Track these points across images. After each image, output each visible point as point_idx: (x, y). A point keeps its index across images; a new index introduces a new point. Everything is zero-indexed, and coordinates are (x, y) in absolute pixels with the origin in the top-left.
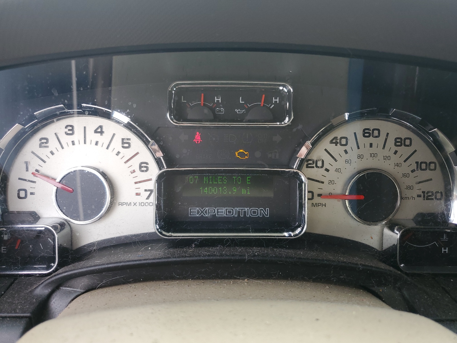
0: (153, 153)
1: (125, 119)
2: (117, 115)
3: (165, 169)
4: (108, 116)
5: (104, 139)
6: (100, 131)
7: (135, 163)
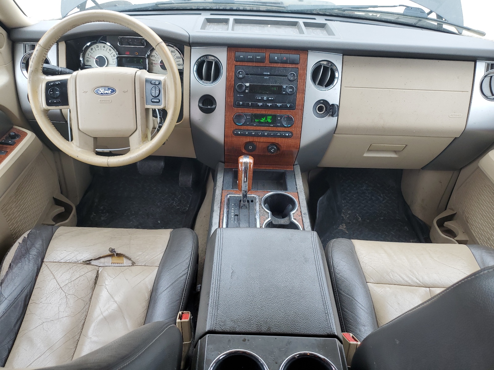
0: (115, 52)
1: (109, 44)
2: (108, 43)
3: (118, 56)
4: (105, 44)
5: (105, 49)
6: (104, 47)
7: (112, 55)
